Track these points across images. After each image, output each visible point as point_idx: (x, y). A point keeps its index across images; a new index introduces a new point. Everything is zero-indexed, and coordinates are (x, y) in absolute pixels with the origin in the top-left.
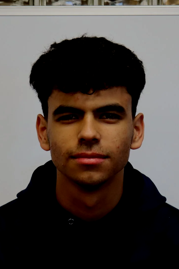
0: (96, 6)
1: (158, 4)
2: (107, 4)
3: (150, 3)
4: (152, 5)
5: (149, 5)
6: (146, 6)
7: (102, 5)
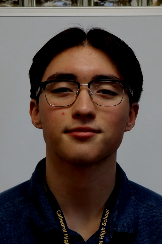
0: (85, 6)
1: (148, 4)
2: (96, 4)
3: (140, 4)
4: (142, 5)
5: (138, 5)
6: (136, 6)
7: (92, 6)
